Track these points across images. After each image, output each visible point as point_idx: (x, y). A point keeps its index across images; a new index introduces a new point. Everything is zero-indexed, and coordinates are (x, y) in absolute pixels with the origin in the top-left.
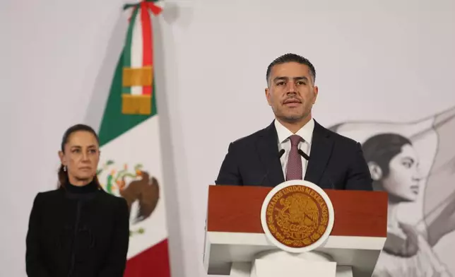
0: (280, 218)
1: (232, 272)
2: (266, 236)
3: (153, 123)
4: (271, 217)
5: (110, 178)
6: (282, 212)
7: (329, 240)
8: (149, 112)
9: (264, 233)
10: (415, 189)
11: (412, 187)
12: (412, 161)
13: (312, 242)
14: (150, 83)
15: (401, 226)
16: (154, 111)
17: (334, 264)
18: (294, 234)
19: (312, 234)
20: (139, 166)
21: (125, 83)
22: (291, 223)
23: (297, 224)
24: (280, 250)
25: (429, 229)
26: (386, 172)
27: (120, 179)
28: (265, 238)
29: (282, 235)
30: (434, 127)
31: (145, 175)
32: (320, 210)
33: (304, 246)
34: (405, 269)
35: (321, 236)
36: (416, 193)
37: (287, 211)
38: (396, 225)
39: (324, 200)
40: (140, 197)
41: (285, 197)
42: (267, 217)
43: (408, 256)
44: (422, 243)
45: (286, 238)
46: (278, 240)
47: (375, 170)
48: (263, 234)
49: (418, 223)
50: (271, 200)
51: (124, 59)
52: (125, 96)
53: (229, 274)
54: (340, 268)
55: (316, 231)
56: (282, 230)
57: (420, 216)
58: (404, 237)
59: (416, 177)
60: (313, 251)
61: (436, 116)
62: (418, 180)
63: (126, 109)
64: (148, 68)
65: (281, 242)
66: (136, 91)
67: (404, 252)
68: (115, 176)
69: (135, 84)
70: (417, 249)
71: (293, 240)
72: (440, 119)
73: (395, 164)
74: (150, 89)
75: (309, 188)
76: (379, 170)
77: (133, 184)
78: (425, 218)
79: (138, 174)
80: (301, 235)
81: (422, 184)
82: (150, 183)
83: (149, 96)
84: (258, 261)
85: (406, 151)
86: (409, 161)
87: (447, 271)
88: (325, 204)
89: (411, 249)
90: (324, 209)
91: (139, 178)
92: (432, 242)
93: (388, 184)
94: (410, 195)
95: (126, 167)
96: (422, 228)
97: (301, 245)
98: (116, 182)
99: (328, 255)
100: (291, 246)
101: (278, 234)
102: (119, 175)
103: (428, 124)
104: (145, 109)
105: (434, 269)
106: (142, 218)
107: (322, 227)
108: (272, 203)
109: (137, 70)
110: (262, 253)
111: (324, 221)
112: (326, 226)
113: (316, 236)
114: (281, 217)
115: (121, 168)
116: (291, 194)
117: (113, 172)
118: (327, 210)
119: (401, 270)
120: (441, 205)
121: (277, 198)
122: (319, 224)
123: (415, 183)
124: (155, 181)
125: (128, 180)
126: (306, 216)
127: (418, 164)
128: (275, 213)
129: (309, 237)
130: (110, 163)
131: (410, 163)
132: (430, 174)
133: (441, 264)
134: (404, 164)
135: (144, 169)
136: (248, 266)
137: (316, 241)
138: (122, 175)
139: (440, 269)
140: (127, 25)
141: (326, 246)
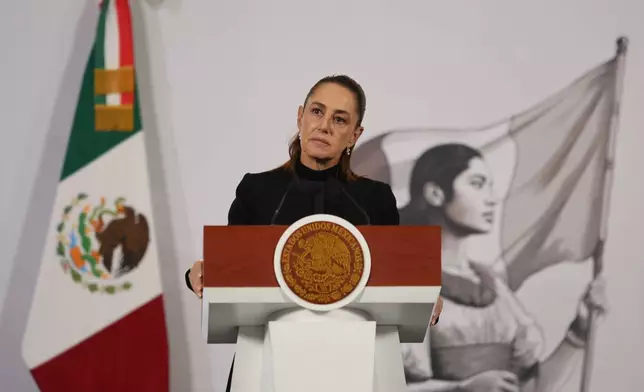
0: (299, 266)
1: (240, 339)
2: (281, 291)
3: (136, 142)
4: (288, 265)
5: (82, 217)
6: (302, 258)
7: (365, 293)
8: (130, 127)
9: (279, 286)
10: (488, 217)
11: (485, 214)
12: (484, 179)
13: (343, 297)
14: (130, 88)
15: (472, 266)
16: (137, 126)
17: (373, 324)
18: (319, 287)
19: (342, 285)
20: (121, 199)
21: (98, 89)
22: (314, 272)
23: (322, 273)
24: (301, 308)
25: (510, 269)
26: (450, 194)
27: (96, 219)
28: (280, 293)
29: (303, 288)
30: (511, 133)
31: (129, 211)
32: (352, 252)
33: (333, 301)
34: (480, 322)
35: (354, 287)
36: (490, 221)
37: (309, 256)
38: (465, 265)
39: (356, 240)
40: (123, 241)
41: (304, 237)
42: (282, 265)
43: (483, 305)
44: (501, 287)
45: (308, 292)
46: (298, 294)
47: (435, 193)
48: (277, 289)
49: (497, 261)
50: (287, 243)
51: (96, 58)
52: (98, 107)
53: (235, 342)
54: (381, 330)
55: (347, 280)
56: (302, 281)
57: (497, 251)
58: (476, 280)
59: (489, 200)
60: (345, 308)
61: (513, 118)
62: (492, 204)
63: (101, 125)
64: (128, 68)
65: (302, 298)
66: (114, 100)
67: (478, 301)
68: (89, 214)
69: (110, 91)
70: (494, 296)
71: (317, 293)
72: (519, 122)
73: (461, 184)
74: (132, 97)
75: (336, 225)
76: (440, 193)
77: (114, 224)
78: (503, 254)
79: (119, 211)
80: (328, 287)
81: (498, 210)
82: (137, 221)
83: (130, 107)
84: (272, 325)
85: (476, 166)
86: (479, 180)
87: (535, 324)
88: (358, 245)
89: (487, 295)
90: (357, 251)
91: (122, 216)
92: (514, 285)
93: (453, 211)
94: (481, 224)
95: (103, 201)
96: (500, 267)
97: (329, 300)
98: (91, 220)
99: (365, 312)
100: (316, 302)
101: (297, 287)
102: (95, 213)
103: (503, 129)
104: (126, 124)
105: (517, 321)
106: (126, 268)
107: (355, 276)
108: (289, 246)
109: (112, 73)
110: (277, 312)
111: (357, 267)
112: (361, 275)
113: (347, 288)
114: (301, 265)
115: (97, 203)
116: (312, 233)
117: (87, 208)
118: (361, 252)
119: (473, 325)
120: (523, 236)
121: (294, 240)
122: (352, 272)
123: (488, 209)
124: (142, 219)
125: (107, 219)
126: (333, 261)
127: (491, 184)
128: (293, 259)
129: (339, 289)
130: (82, 197)
131: (480, 182)
132: (508, 197)
133: (527, 314)
134: (473, 183)
135: (128, 203)
136: (259, 331)
137: (348, 293)
138: (98, 213)
139: (526, 321)
140: (97, 12)
141: (362, 301)
